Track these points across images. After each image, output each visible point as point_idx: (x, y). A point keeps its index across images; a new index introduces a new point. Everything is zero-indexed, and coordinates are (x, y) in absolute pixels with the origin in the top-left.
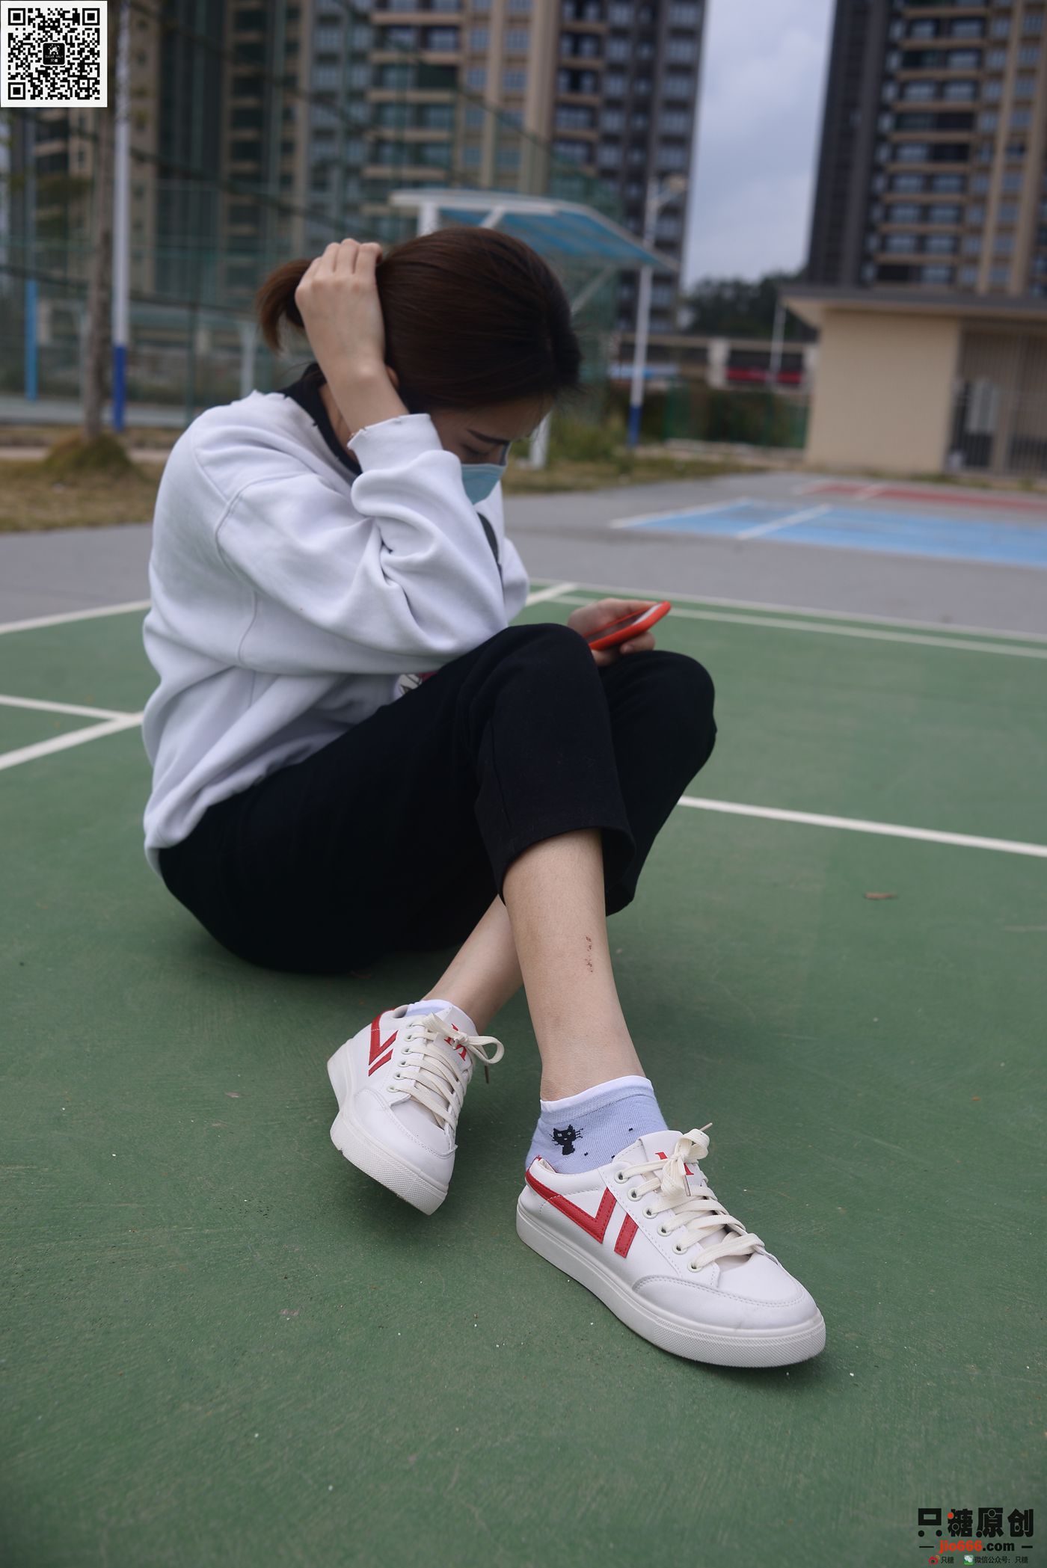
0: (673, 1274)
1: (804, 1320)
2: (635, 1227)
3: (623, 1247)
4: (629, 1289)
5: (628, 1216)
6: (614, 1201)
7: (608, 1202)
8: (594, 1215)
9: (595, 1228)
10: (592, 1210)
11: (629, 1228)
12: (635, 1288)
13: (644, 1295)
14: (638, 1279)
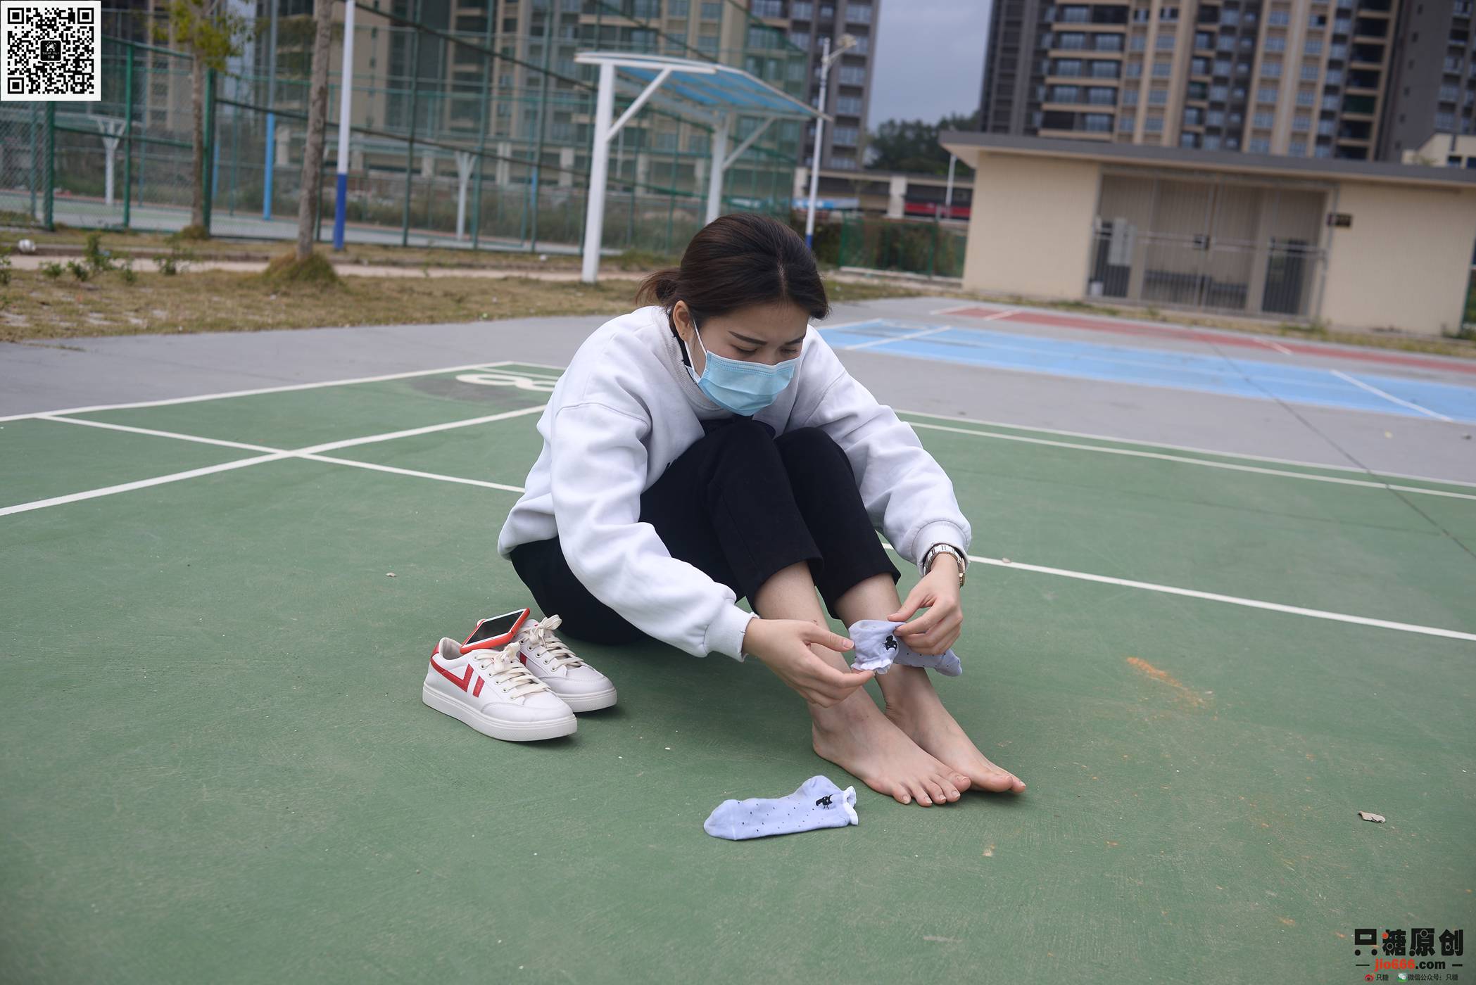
0: (501, 701)
1: (565, 716)
2: (483, 682)
3: (476, 693)
4: (479, 712)
5: (479, 677)
6: (473, 670)
7: (470, 671)
8: (462, 679)
9: (463, 684)
10: (461, 676)
11: (480, 682)
12: (482, 711)
13: (486, 714)
14: (483, 705)
